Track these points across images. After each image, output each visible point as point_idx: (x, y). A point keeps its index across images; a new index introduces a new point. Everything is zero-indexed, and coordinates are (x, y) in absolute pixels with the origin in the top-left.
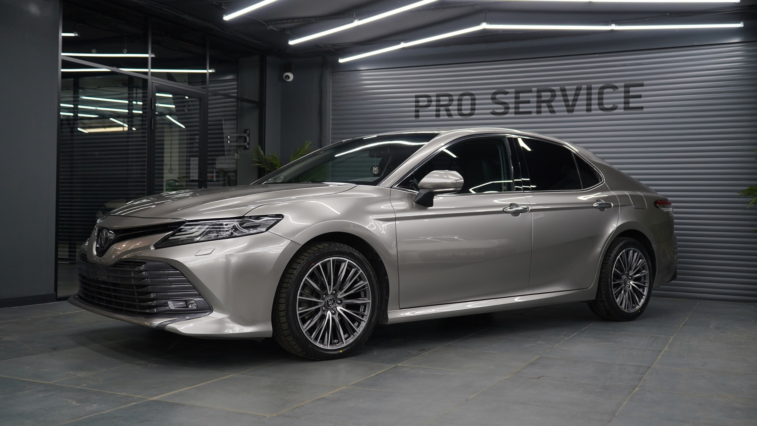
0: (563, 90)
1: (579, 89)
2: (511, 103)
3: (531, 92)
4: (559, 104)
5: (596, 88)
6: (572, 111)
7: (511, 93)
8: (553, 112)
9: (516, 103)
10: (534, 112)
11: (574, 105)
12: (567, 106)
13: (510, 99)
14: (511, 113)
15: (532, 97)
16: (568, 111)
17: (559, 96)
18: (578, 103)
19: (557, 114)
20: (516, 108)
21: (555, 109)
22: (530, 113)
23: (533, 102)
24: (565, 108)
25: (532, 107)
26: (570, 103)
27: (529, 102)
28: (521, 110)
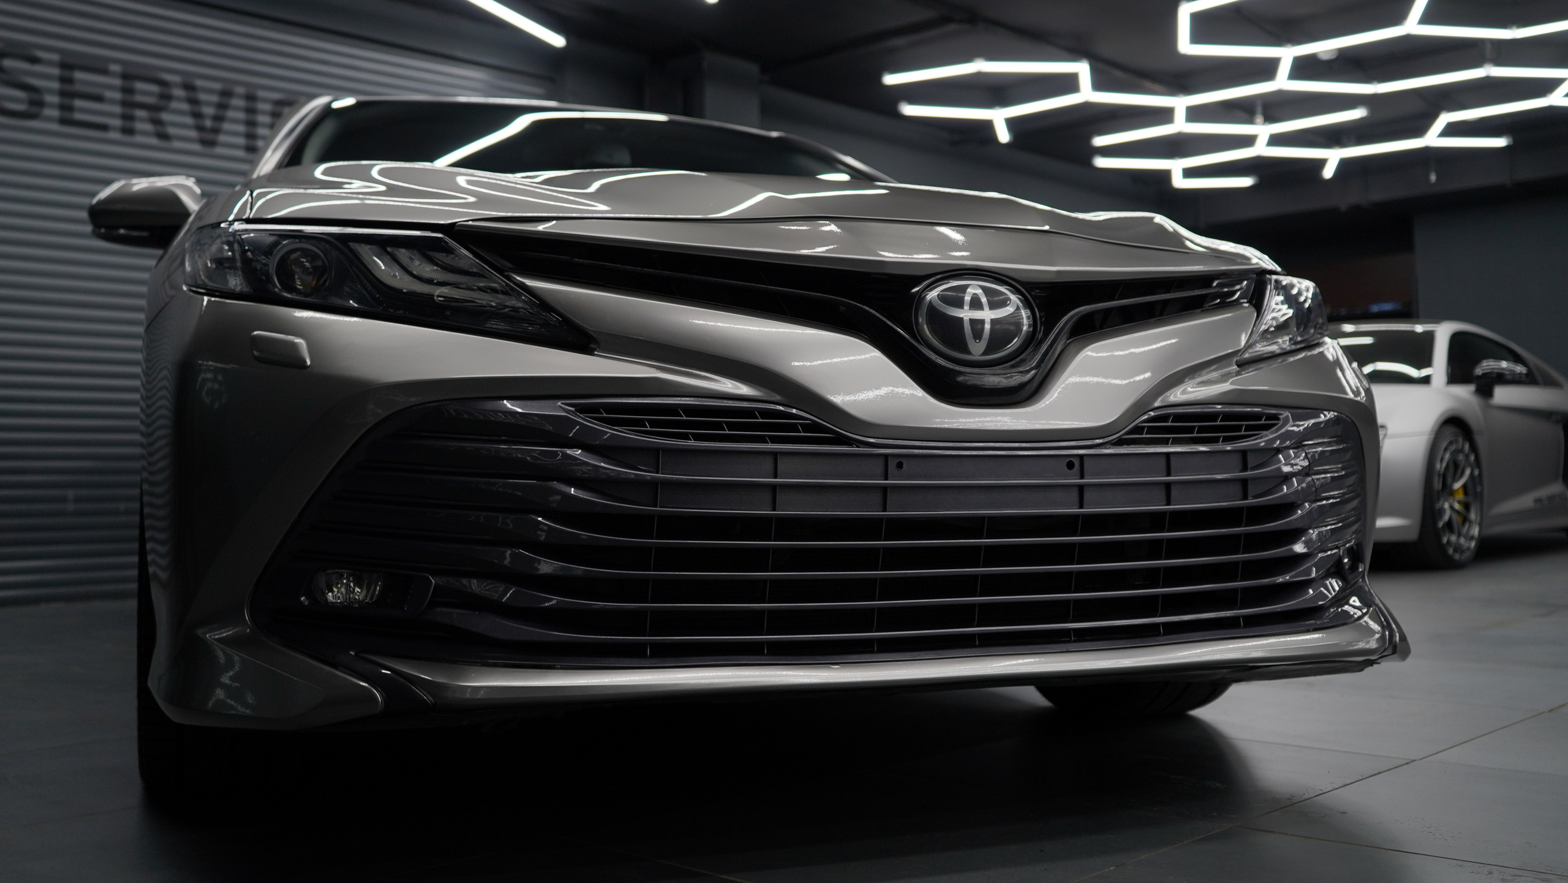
0: (189, 87)
1: (226, 94)
2: (50, 91)
3: (104, 72)
4: (177, 118)
5: (265, 100)
6: (212, 144)
7: (49, 63)
8: (164, 136)
9: (63, 94)
10: (114, 129)
11: (216, 131)
12: (200, 128)
13: (48, 83)
14: (49, 119)
15: (110, 84)
16: (204, 142)
17: (179, 99)
18: (226, 126)
19: (177, 144)
20: (63, 107)
21: (171, 131)
22: (104, 128)
23: (112, 102)
24: (193, 134)
25: (110, 111)
26: (208, 123)
27: (99, 99)
28: (78, 116)
